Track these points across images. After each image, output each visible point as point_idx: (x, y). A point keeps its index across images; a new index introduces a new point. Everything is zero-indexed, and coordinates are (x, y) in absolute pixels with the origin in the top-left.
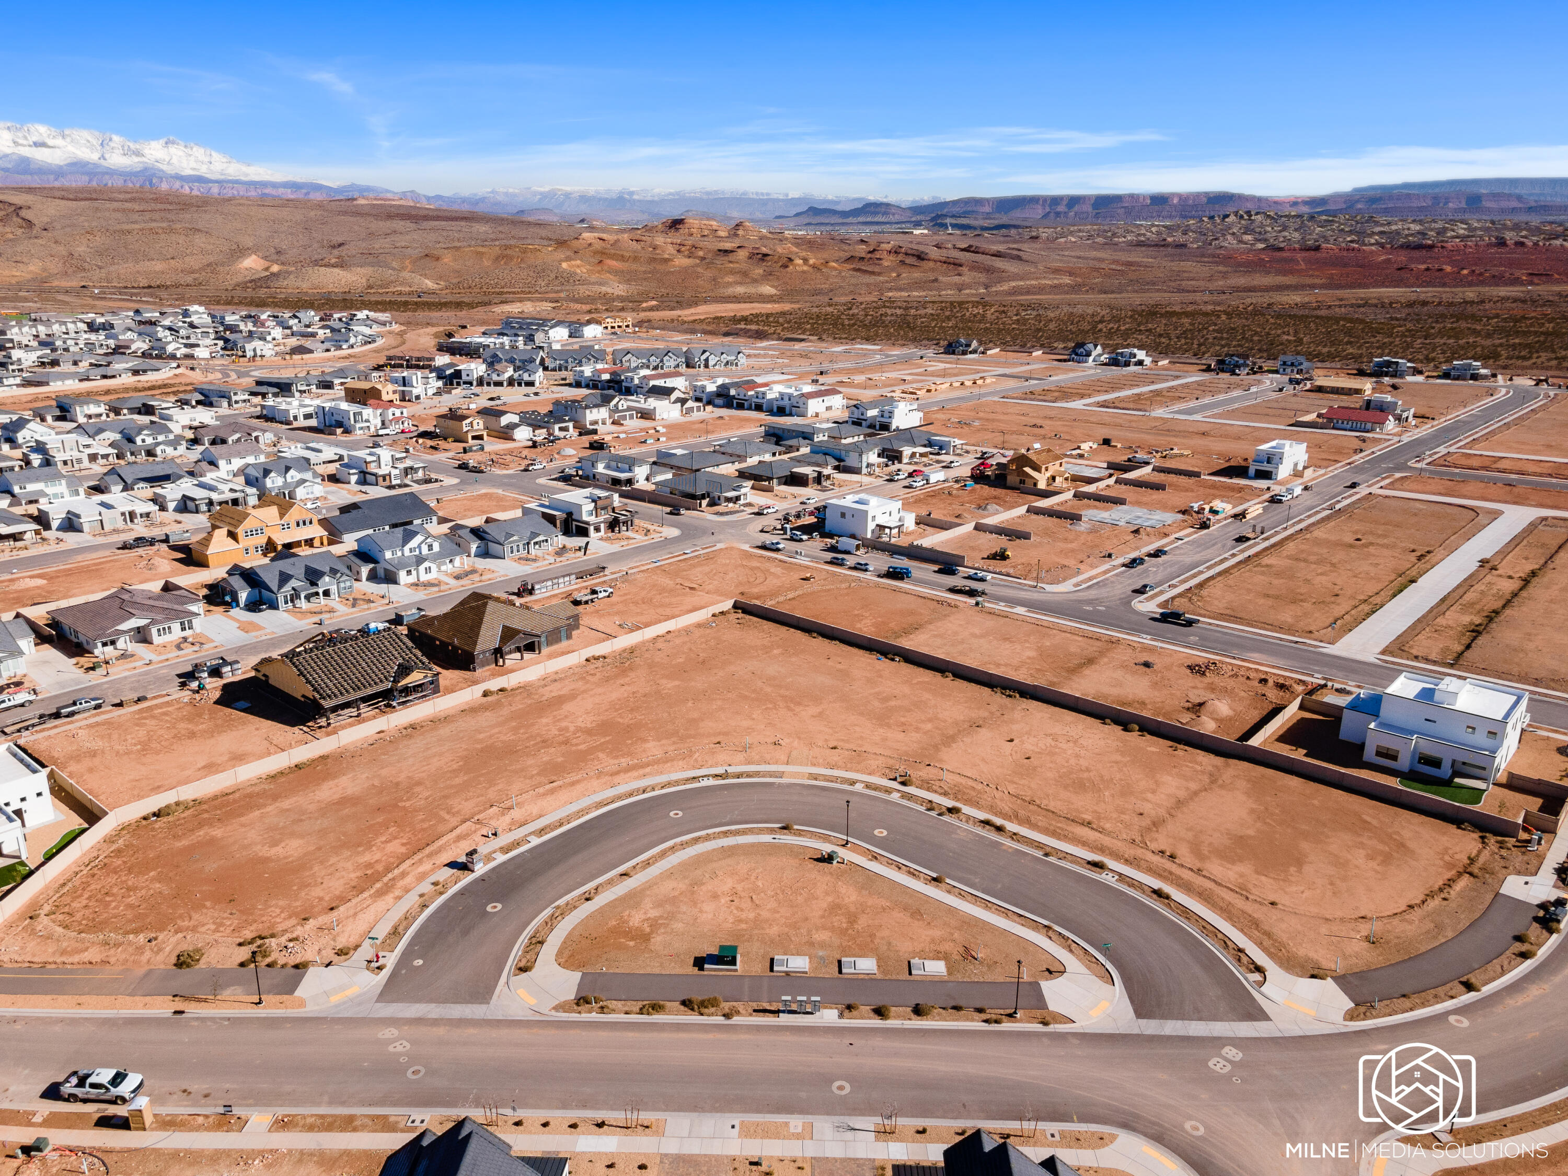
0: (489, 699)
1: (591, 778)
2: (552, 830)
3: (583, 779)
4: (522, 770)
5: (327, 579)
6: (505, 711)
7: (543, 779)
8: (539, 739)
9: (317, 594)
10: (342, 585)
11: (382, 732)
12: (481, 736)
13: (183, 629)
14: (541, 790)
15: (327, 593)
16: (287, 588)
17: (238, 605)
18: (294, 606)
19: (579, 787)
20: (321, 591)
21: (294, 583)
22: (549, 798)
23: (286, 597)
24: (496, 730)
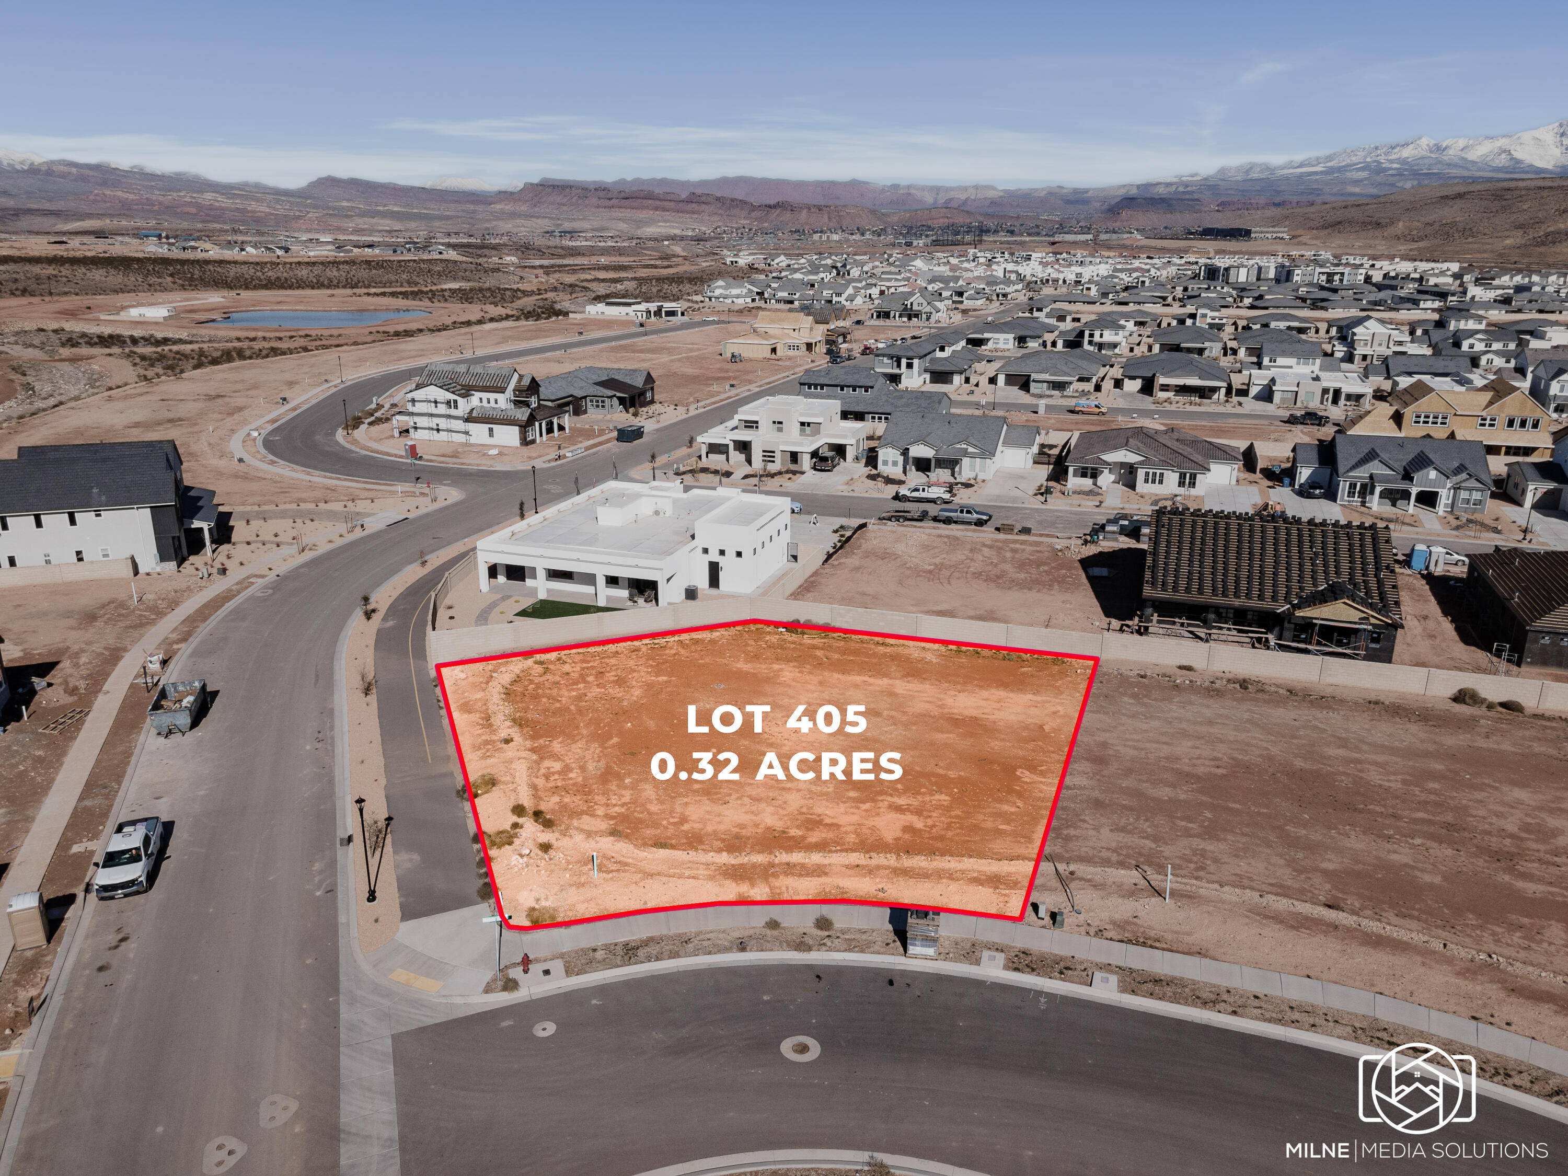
0: (1459, 708)
1: (1450, 961)
2: (1175, 999)
3: (1424, 952)
4: (1311, 847)
5: (1433, 474)
6: (1453, 740)
7: (1324, 889)
8: (1449, 817)
9: (1406, 495)
10: (1464, 495)
11: (1189, 669)
12: (1333, 752)
13: (1181, 484)
14: (1282, 904)
15: (1428, 499)
16: (1362, 473)
17: (1292, 484)
18: (1363, 504)
19: (1382, 959)
20: (1414, 491)
21: (1375, 468)
22: (1273, 932)
23: (1353, 486)
24: (1381, 758)
